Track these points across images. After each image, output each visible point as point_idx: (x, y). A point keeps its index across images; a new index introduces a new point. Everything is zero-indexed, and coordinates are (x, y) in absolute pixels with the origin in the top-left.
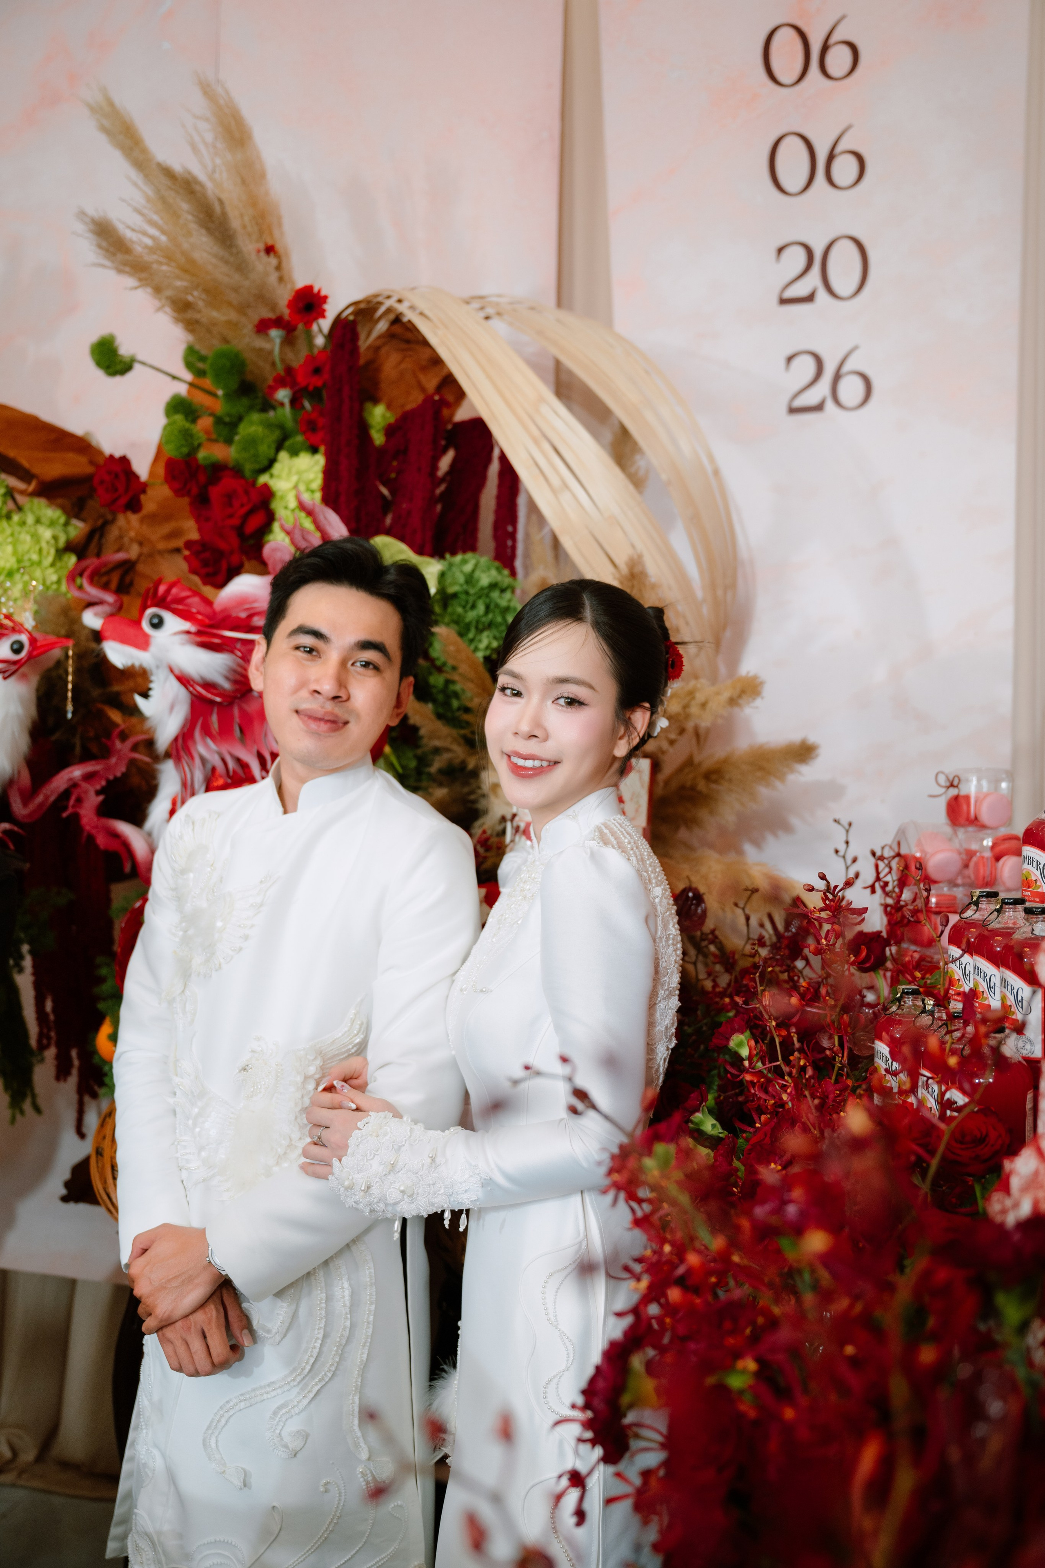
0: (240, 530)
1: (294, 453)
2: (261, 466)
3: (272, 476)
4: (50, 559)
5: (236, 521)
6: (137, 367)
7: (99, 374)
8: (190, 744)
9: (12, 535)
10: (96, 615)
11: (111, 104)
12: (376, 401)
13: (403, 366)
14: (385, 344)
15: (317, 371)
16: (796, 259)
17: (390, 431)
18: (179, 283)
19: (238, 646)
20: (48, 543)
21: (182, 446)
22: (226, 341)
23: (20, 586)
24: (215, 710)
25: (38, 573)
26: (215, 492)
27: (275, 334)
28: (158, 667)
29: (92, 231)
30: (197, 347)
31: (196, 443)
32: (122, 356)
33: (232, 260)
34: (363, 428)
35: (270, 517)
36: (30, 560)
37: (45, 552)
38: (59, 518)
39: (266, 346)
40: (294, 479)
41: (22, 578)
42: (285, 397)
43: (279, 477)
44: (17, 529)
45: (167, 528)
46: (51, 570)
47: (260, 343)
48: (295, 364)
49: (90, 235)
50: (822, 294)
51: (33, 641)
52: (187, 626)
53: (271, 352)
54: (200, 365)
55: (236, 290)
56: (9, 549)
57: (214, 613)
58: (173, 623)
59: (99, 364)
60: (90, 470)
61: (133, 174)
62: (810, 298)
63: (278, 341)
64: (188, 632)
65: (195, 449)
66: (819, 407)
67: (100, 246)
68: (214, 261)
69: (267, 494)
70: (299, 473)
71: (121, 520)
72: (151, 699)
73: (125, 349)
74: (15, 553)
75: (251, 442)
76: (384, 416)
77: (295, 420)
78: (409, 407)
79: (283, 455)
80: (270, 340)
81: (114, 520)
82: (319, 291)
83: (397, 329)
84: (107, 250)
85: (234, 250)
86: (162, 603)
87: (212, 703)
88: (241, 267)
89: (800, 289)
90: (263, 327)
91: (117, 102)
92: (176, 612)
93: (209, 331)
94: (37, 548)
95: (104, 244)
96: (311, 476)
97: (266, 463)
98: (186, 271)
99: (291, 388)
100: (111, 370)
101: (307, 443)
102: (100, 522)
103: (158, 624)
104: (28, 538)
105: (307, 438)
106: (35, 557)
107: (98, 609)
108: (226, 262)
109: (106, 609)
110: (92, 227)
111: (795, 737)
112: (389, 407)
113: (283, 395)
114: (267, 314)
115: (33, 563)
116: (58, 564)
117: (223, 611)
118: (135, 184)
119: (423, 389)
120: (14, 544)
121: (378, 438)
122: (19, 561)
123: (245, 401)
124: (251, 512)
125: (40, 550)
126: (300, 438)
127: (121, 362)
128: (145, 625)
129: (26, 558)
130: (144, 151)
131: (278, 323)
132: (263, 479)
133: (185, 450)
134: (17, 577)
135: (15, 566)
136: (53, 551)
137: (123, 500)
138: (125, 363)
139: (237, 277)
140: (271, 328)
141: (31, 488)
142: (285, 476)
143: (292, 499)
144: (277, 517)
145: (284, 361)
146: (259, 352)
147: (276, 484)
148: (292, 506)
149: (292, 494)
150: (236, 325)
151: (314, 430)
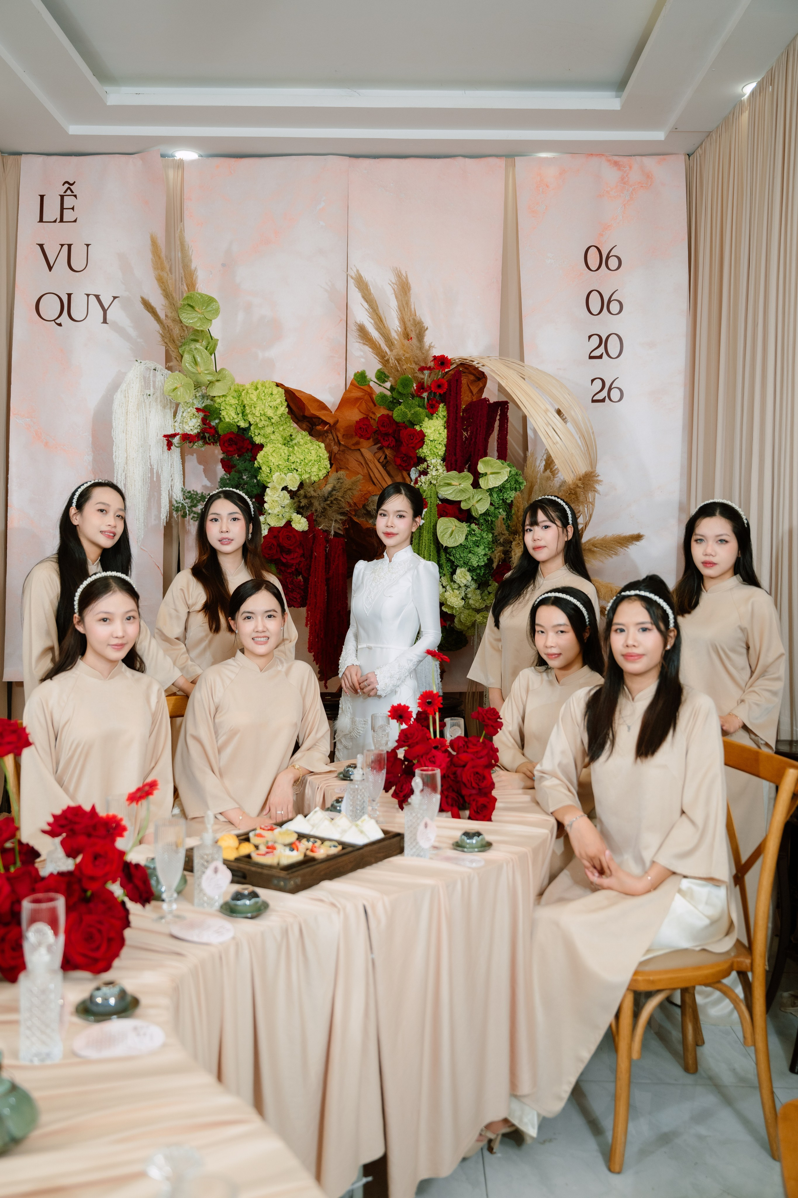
0: (414, 448)
1: (429, 417)
2: (418, 421)
3: (421, 426)
5: (413, 445)
6: (371, 382)
11: (360, 276)
15: (440, 387)
16: (595, 341)
17: (464, 410)
22: (398, 371)
23: (317, 467)
27: (426, 372)
29: (358, 330)
30: (386, 373)
35: (423, 443)
39: (422, 376)
40: (433, 429)
43: (426, 427)
47: (418, 375)
48: (431, 384)
50: (605, 355)
53: (423, 379)
61: (366, 305)
62: (600, 357)
63: (427, 375)
66: (603, 400)
67: (360, 336)
69: (421, 434)
70: (434, 426)
75: (417, 415)
77: (427, 404)
79: (425, 418)
80: (423, 374)
82: (447, 357)
84: (363, 337)
89: (597, 353)
90: (422, 369)
91: (362, 276)
96: (439, 428)
99: (428, 392)
101: (430, 413)
105: (432, 411)
111: (635, 532)
113: (425, 395)
114: (422, 364)
119: (471, 392)
121: (462, 413)
124: (419, 442)
131: (429, 368)
132: (419, 428)
140: (425, 370)
141: (326, 428)
142: (428, 427)
143: (432, 437)
144: (425, 443)
145: (427, 383)
146: (415, 378)
147: (425, 430)
148: (432, 439)
149: (432, 434)
150: (413, 369)
151: (432, 408)
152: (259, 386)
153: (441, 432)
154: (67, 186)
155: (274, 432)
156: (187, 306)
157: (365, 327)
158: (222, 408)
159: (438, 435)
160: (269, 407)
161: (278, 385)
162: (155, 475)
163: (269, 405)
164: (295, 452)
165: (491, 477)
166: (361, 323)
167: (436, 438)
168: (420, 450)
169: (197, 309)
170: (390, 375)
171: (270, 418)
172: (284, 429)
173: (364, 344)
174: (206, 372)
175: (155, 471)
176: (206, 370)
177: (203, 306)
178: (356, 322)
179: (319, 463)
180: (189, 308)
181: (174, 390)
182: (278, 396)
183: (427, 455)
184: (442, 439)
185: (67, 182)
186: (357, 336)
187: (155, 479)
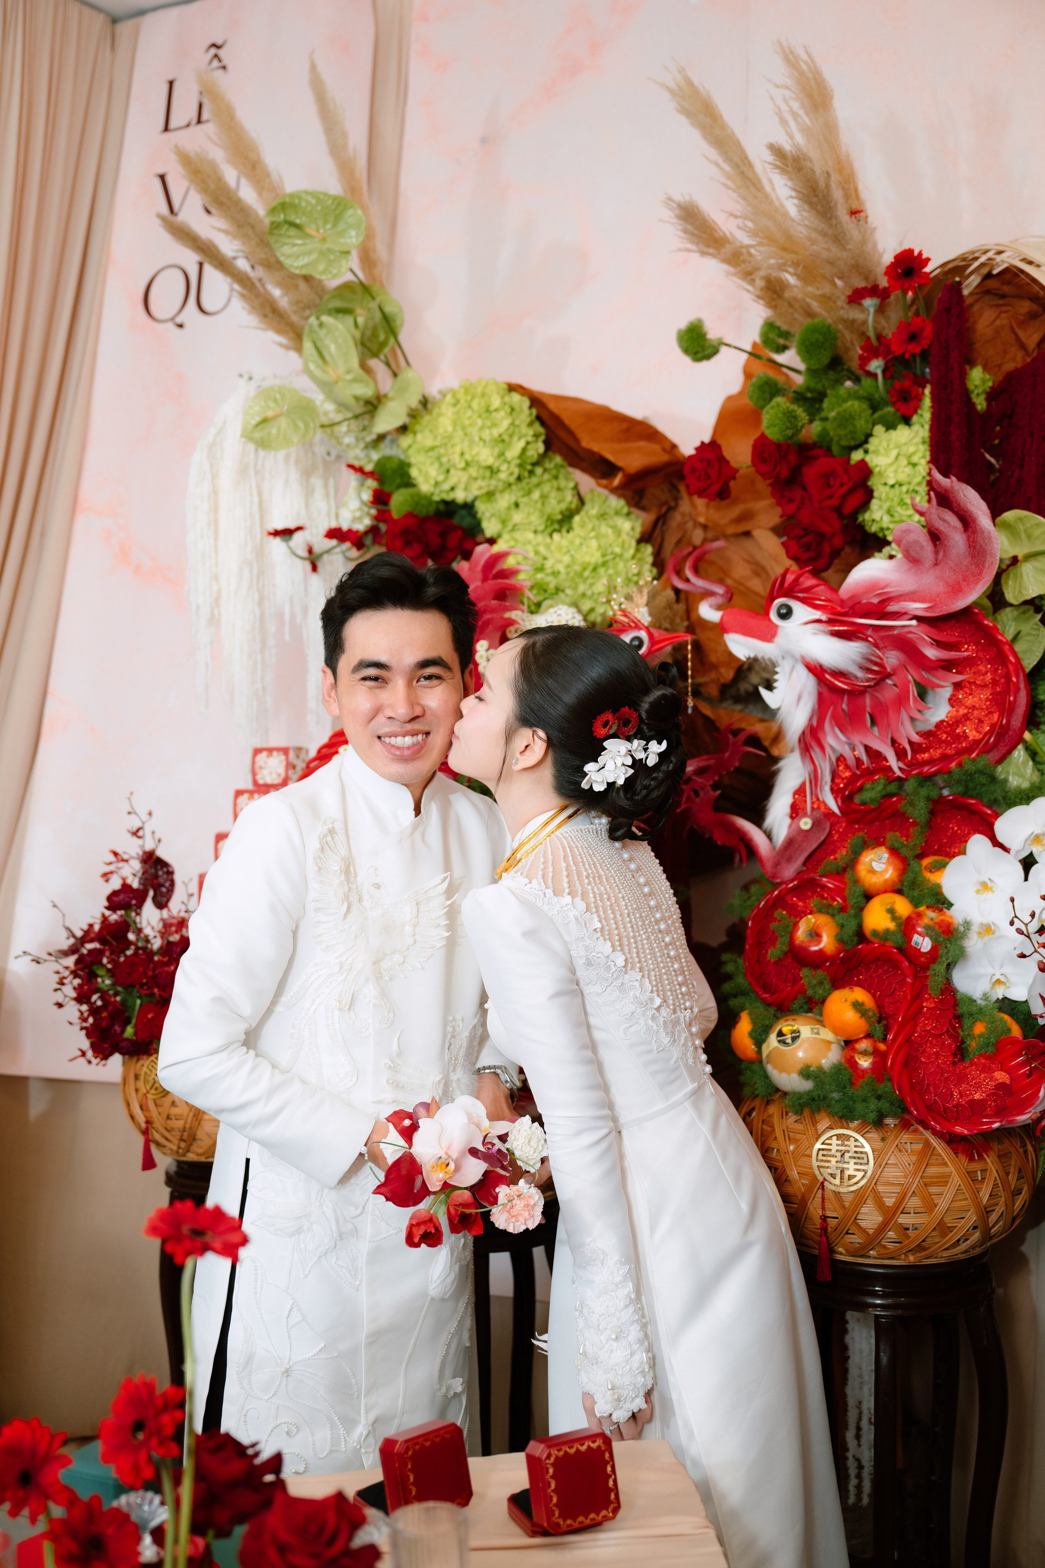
0: (838, 510)
1: (890, 426)
2: (858, 442)
3: (866, 452)
4: (632, 551)
5: (835, 502)
6: (723, 349)
7: (687, 360)
8: (820, 735)
9: (593, 529)
10: (711, 606)
11: (691, 84)
12: (973, 364)
13: (998, 323)
14: (976, 301)
15: (913, 337)
17: (992, 395)
18: (772, 261)
19: (869, 632)
20: (628, 534)
21: (787, 428)
22: (810, 314)
23: (604, 581)
24: (846, 698)
25: (621, 566)
26: (811, 473)
27: (869, 303)
28: (783, 658)
29: (679, 217)
30: (778, 323)
31: (800, 424)
32: (710, 340)
33: (830, 232)
34: (966, 394)
35: (869, 495)
36: (612, 553)
37: (626, 546)
38: (622, 508)
39: (860, 316)
40: (894, 453)
41: (606, 571)
42: (877, 367)
43: (876, 452)
44: (597, 522)
45: (736, 511)
46: (634, 561)
47: (854, 314)
48: (888, 333)
49: (675, 220)
51: (651, 636)
52: (818, 614)
53: (865, 322)
54: (781, 341)
55: (831, 263)
56: (594, 543)
57: (842, 601)
58: (802, 612)
59: (686, 351)
60: (665, 458)
61: (713, 153)
63: (872, 310)
64: (818, 621)
65: (798, 431)
67: (685, 231)
68: (814, 235)
69: (865, 471)
70: (898, 446)
71: (685, 506)
72: (775, 691)
73: (713, 333)
74: (599, 547)
75: (846, 419)
76: (984, 381)
77: (888, 391)
78: (1009, 366)
79: (879, 429)
80: (864, 310)
81: (677, 506)
82: (920, 254)
83: (992, 284)
84: (693, 234)
85: (834, 222)
86: (790, 592)
87: (842, 691)
88: (838, 238)
90: (856, 297)
91: (696, 81)
92: (804, 601)
93: (791, 305)
94: (620, 540)
95: (689, 227)
96: (912, 449)
97: (863, 438)
98: (784, 249)
99: (884, 358)
100: (699, 355)
101: (899, 414)
102: (664, 509)
103: (786, 614)
104: (610, 531)
105: (898, 410)
106: (617, 550)
107: (712, 600)
108: (824, 235)
109: (719, 600)
110: (677, 212)
112: (985, 368)
113: (876, 365)
114: (861, 284)
115: (616, 556)
116: (639, 555)
117: (851, 598)
118: (717, 164)
120: (597, 537)
121: (980, 403)
122: (603, 556)
123: (832, 375)
124: (850, 491)
125: (623, 542)
126: (890, 409)
127: (710, 346)
128: (773, 616)
129: (609, 551)
130: (723, 126)
131: (873, 291)
132: (856, 456)
133: (789, 433)
134: (602, 571)
135: (600, 560)
136: (633, 543)
137: (716, 488)
138: (714, 347)
139: (834, 248)
140: (864, 298)
141: (617, 481)
142: (882, 451)
143: (892, 475)
144: (876, 494)
145: (875, 328)
146: (851, 324)
147: (873, 460)
148: (891, 482)
149: (892, 469)
150: (829, 298)
151: (905, 400)
152: (461, 395)
153: (915, 459)
154: (213, 51)
155: (517, 505)
156: (286, 226)
157: (697, 208)
158: (413, 460)
159: (908, 470)
160: (481, 444)
161: (512, 388)
162: (287, 628)
163: (481, 439)
164: (553, 547)
165: (1027, 569)
166: (687, 198)
167: (902, 477)
168: (867, 516)
169: (311, 230)
170: (792, 330)
171: (492, 471)
172: (544, 497)
173: (703, 253)
174: (349, 377)
175: (287, 618)
176: (348, 372)
177: (326, 222)
178: (670, 199)
179: (611, 571)
180: (293, 232)
181: (265, 421)
182: (502, 413)
183: (885, 525)
184: (918, 479)
185: (214, 45)
186: (682, 235)
187: (287, 637)
